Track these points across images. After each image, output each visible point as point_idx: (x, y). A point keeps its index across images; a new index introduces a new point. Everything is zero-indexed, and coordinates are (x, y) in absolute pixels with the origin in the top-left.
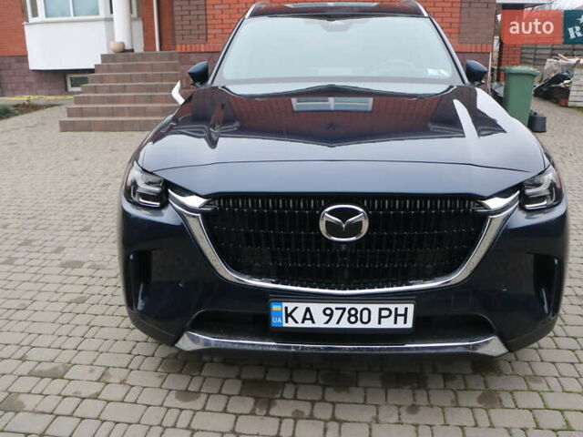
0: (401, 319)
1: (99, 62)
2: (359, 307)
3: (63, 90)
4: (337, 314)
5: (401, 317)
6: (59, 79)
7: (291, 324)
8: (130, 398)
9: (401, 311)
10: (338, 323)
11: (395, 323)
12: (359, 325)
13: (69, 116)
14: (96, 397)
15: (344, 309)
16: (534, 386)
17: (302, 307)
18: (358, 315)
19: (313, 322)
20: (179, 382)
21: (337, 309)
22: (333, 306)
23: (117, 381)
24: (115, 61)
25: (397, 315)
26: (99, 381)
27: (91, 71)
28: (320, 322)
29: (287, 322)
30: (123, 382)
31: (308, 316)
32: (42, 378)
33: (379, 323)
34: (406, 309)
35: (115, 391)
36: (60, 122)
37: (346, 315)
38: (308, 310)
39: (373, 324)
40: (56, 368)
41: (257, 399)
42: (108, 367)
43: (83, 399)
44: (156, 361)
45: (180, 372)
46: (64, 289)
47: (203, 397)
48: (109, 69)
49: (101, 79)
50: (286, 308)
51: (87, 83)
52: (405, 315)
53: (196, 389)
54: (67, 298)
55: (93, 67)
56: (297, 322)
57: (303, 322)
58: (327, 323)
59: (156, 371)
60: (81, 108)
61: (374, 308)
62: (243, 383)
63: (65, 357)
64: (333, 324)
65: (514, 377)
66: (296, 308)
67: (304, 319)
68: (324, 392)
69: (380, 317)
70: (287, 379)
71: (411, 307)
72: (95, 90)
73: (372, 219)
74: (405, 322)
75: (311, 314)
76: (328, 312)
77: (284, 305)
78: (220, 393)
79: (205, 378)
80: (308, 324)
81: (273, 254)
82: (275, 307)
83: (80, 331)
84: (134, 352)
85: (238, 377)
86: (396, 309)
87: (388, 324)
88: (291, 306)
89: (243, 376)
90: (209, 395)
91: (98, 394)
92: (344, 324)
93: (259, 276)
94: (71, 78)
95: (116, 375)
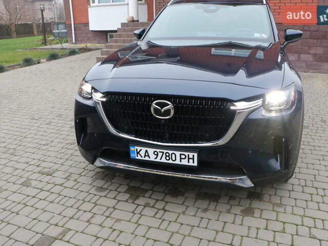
0: (191, 161)
1: (120, 27)
2: (171, 152)
3: (106, 41)
4: (160, 155)
5: (192, 159)
6: (104, 35)
7: (139, 157)
8: (75, 187)
9: (191, 156)
10: (161, 159)
11: (189, 162)
12: (170, 161)
13: (102, 55)
14: (61, 185)
15: (163, 153)
16: (276, 209)
17: (144, 149)
18: (170, 156)
19: (149, 158)
20: (100, 183)
21: (160, 152)
22: (158, 150)
23: (73, 179)
24: (128, 27)
25: (189, 158)
26: (65, 178)
27: (115, 31)
28: (152, 158)
29: (137, 156)
30: (75, 180)
31: (147, 154)
32: (43, 174)
33: (181, 161)
34: (193, 156)
35: (70, 183)
36: (97, 58)
37: (164, 156)
38: (146, 151)
39: (178, 162)
40: (50, 171)
41: (131, 195)
42: (72, 173)
43: (56, 185)
44: (94, 173)
45: (103, 179)
46: (68, 138)
47: (108, 191)
48: (125, 31)
49: (120, 36)
50: (137, 149)
51: (113, 38)
52: (193, 159)
53: (106, 187)
54: (68, 142)
55: (116, 29)
56: (142, 157)
57: (145, 157)
58: (156, 158)
59: (92, 177)
60: (108, 51)
61: (178, 153)
62: (129, 188)
63: (56, 167)
64: (158, 160)
65: (269, 203)
66: (141, 150)
67: (145, 156)
68: (165, 196)
69: (181, 159)
70: (150, 188)
71: (196, 155)
72: (116, 41)
73: (175, 108)
74: (193, 163)
75: (148, 154)
76: (156, 153)
77: (136, 147)
78: (116, 190)
79: (112, 183)
80: (147, 158)
81: (132, 122)
82: (132, 149)
83: (67, 157)
84: (86, 168)
85: (128, 185)
86: (188, 155)
87: (185, 162)
88: (139, 149)
89: (130, 185)
90: (111, 190)
91: (63, 184)
92: (164, 160)
93: (128, 133)
94: (110, 35)
95: (74, 177)
